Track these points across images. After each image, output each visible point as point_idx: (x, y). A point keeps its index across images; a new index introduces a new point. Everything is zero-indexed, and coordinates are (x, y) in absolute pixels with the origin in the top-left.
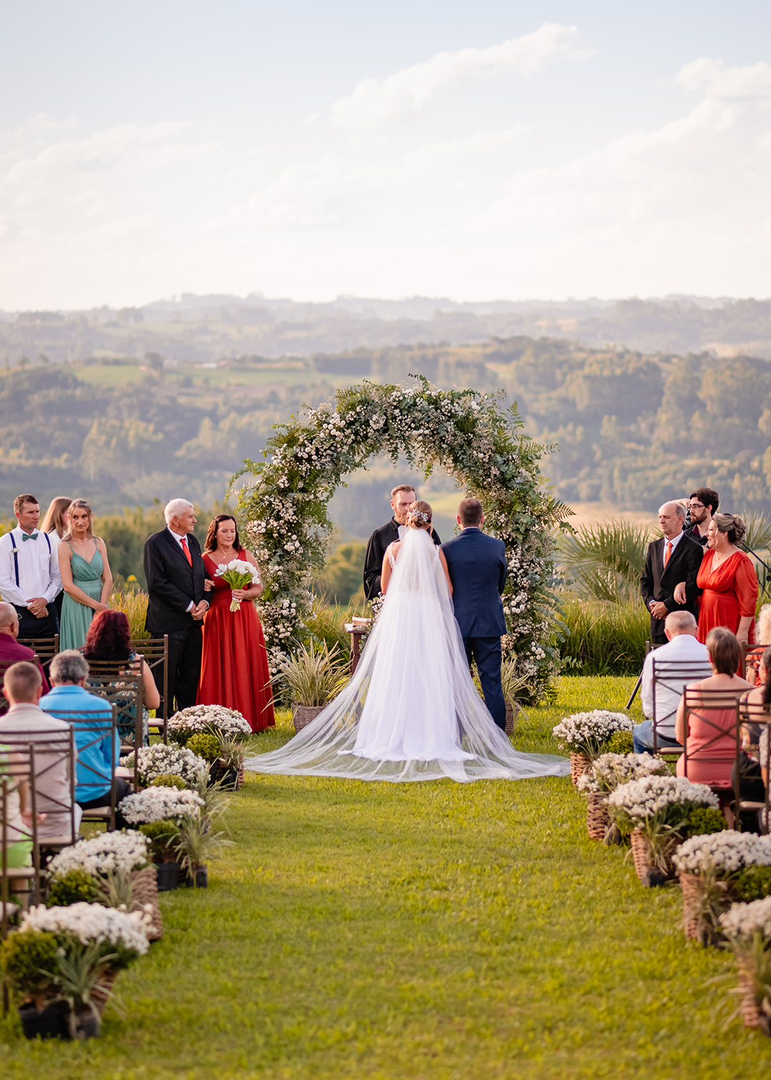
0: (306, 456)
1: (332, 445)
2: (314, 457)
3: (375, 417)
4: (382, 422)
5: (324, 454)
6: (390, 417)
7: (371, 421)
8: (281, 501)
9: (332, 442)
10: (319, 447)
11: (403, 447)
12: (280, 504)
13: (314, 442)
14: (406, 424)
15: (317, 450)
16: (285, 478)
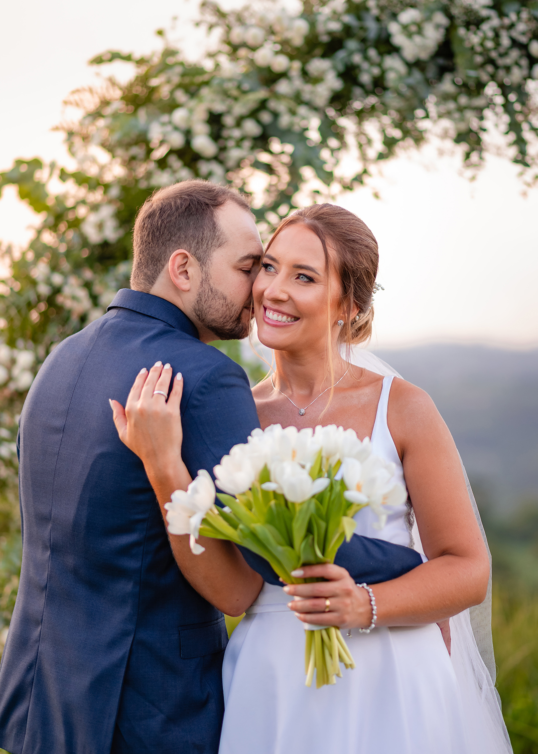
0: (177, 140)
1: (263, 105)
2: (203, 143)
3: (408, 16)
4: (432, 36)
5: (236, 133)
6: (460, 17)
7: (394, 28)
8: (88, 285)
9: (262, 94)
10: (219, 107)
11: (503, 127)
12: (82, 294)
13: (205, 92)
14: (515, 43)
15: (215, 121)
16: (107, 212)
